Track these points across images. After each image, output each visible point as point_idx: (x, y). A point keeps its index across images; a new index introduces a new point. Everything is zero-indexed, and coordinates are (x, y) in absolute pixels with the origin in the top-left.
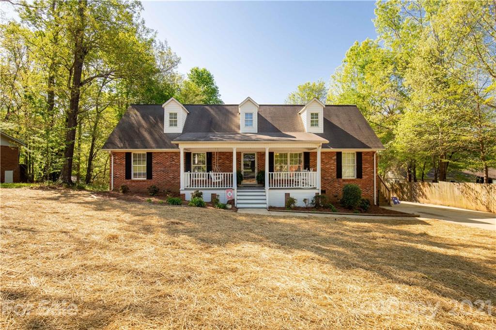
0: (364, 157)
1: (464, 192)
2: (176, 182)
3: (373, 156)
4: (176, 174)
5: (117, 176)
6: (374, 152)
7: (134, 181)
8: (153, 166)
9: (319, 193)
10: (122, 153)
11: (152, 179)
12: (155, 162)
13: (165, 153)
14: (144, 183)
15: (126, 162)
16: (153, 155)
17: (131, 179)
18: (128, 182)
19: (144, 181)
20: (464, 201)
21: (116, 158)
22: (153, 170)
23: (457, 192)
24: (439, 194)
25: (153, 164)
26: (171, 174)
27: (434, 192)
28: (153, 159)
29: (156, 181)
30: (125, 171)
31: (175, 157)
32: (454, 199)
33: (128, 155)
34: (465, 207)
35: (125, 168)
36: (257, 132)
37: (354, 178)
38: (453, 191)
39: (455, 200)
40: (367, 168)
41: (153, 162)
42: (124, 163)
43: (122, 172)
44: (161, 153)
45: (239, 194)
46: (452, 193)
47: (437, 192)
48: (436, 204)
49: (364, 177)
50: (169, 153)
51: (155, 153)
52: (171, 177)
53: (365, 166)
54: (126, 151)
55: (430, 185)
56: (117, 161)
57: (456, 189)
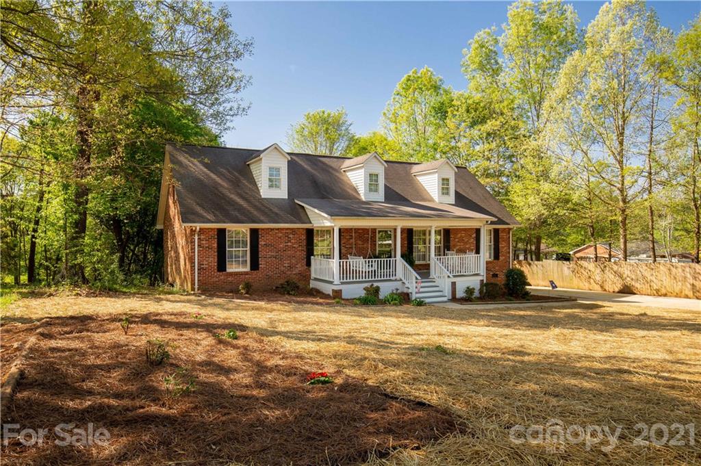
0: (501, 234)
1: (576, 271)
2: (294, 273)
3: (509, 233)
4: (294, 261)
5: (204, 266)
6: (510, 229)
7: (231, 274)
8: (260, 250)
9: (483, 280)
10: (212, 229)
11: (258, 269)
12: (263, 243)
13: (278, 229)
14: (247, 276)
15: (218, 244)
16: (260, 233)
17: (225, 270)
18: (222, 276)
19: (246, 273)
20: (576, 281)
21: (202, 237)
22: (260, 256)
23: (566, 271)
24: (543, 273)
25: (260, 246)
26: (287, 262)
27: (535, 272)
28: (260, 240)
29: (265, 273)
30: (216, 258)
31: (291, 236)
32: (563, 278)
33: (221, 232)
34: (576, 287)
35: (216, 254)
36: (383, 201)
37: (490, 260)
38: (562, 270)
39: (563, 281)
40: (503, 247)
41: (260, 243)
42: (215, 245)
43: (213, 261)
44: (272, 229)
45: (423, 284)
46: (560, 273)
47: (540, 272)
48: (538, 286)
49: (501, 258)
50: (283, 229)
51: (263, 229)
52: (286, 265)
53: (502, 245)
54: (218, 227)
55: (530, 264)
56: (204, 242)
57: (565, 269)
